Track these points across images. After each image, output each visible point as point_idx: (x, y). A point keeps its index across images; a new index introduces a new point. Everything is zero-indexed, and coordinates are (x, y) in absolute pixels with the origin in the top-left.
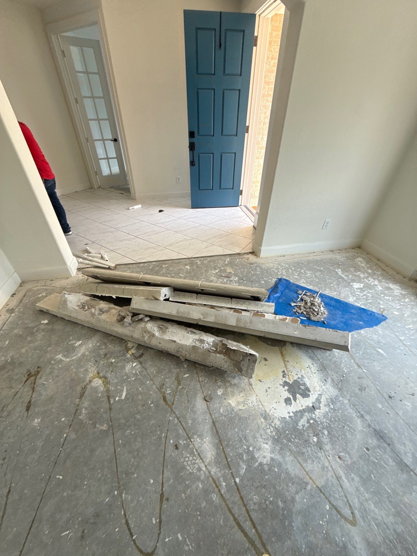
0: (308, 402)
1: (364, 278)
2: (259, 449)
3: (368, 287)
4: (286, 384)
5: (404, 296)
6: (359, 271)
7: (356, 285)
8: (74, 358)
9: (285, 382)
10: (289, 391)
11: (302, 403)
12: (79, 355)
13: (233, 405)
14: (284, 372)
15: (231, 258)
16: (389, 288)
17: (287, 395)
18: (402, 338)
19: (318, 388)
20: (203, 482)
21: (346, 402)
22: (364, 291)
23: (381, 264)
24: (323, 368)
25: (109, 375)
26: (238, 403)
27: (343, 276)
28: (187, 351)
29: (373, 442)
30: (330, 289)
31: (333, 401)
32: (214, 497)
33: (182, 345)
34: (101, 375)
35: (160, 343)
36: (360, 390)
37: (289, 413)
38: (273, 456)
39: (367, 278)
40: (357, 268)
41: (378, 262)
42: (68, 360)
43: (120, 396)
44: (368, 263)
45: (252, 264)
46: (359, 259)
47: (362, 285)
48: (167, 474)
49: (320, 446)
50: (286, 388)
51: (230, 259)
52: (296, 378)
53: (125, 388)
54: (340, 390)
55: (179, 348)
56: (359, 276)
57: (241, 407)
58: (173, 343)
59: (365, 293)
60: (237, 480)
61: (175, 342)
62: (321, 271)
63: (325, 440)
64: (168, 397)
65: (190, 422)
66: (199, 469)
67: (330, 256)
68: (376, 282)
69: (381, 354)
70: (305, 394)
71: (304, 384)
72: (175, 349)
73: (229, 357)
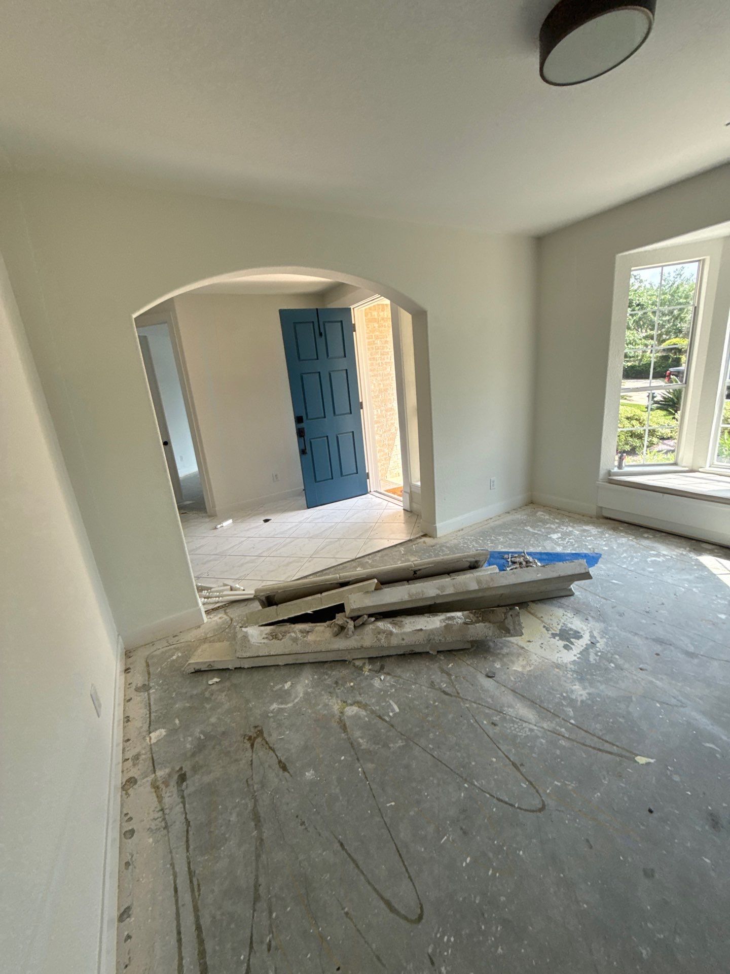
0: (586, 640)
1: (556, 528)
2: (572, 691)
3: (565, 535)
4: (554, 635)
5: (602, 533)
6: (548, 523)
7: (555, 536)
8: (296, 701)
9: (552, 634)
10: (561, 639)
11: (579, 645)
12: (301, 695)
13: (520, 669)
14: (544, 627)
15: (404, 546)
16: (585, 531)
17: (561, 643)
18: (624, 566)
19: (585, 628)
20: (543, 738)
21: (616, 629)
22: (565, 539)
23: (563, 512)
24: (577, 612)
25: (359, 698)
26: (524, 667)
27: (536, 532)
28: (441, 635)
29: (658, 648)
30: (532, 545)
31: (604, 633)
32: (563, 742)
33: (431, 630)
34: (349, 702)
35: (403, 639)
36: (620, 616)
37: (575, 655)
38: (587, 691)
39: (559, 527)
40: (544, 522)
41: (558, 511)
42: (290, 705)
43: (393, 710)
44: (550, 514)
45: (434, 546)
46: (539, 513)
47: (559, 535)
48: (503, 748)
49: (619, 667)
50: (557, 638)
51: (405, 548)
52: (559, 627)
53: (391, 701)
54: (604, 622)
55: (429, 635)
56: (550, 528)
57: (528, 669)
58: (420, 633)
59: (567, 539)
60: (572, 721)
61: (421, 630)
62: (511, 533)
63: (621, 662)
64: (447, 690)
65: (490, 700)
66: (531, 730)
67: (509, 518)
68: (570, 529)
69: (617, 584)
70: (578, 635)
71: (571, 629)
72: (425, 639)
73: (490, 622)
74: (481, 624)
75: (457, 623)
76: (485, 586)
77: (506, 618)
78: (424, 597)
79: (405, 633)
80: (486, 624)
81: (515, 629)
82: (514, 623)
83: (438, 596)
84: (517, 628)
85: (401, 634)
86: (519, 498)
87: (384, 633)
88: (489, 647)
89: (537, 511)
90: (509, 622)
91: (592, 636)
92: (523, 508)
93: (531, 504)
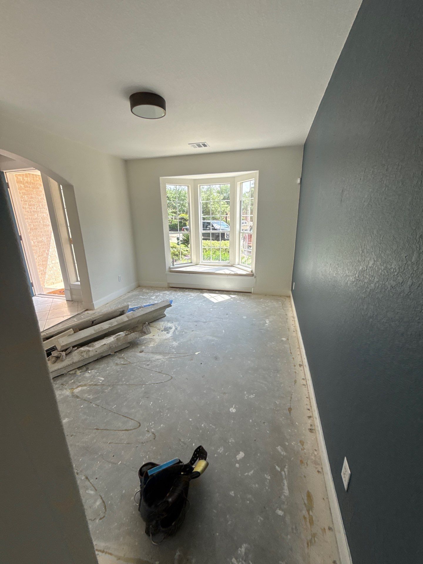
0: (174, 328)
1: (153, 295)
2: (173, 345)
4: (162, 331)
5: (171, 293)
6: (149, 293)
7: (153, 298)
9: (161, 331)
10: (165, 331)
11: (172, 331)
13: (153, 345)
14: (158, 329)
16: (165, 293)
17: (165, 332)
18: (181, 302)
19: (173, 325)
20: (167, 361)
21: (182, 322)
22: (157, 298)
23: (154, 288)
24: (168, 321)
25: (80, 384)
26: (154, 344)
27: (145, 297)
29: (196, 324)
30: (144, 303)
31: (179, 325)
32: (173, 359)
34: (75, 387)
36: (183, 318)
37: (171, 334)
38: (178, 343)
39: (154, 294)
40: (147, 293)
41: (152, 288)
44: (149, 290)
46: (144, 290)
47: (155, 297)
48: (154, 370)
49: (186, 333)
50: (164, 331)
52: (163, 328)
54: (178, 321)
56: (150, 295)
57: (156, 344)
59: (158, 298)
60: (175, 353)
62: (133, 300)
63: (186, 331)
64: (125, 363)
65: (144, 359)
66: (162, 361)
67: (130, 294)
68: (159, 294)
69: (180, 309)
70: (171, 328)
71: (168, 327)
73: (136, 331)
74: (133, 334)
75: (122, 336)
76: (131, 318)
77: (143, 328)
78: (103, 329)
79: (96, 348)
80: (135, 333)
81: (147, 331)
82: (146, 329)
83: (110, 327)
84: (148, 330)
85: (95, 349)
86: (133, 284)
87: (85, 352)
88: (138, 343)
89: (143, 290)
90: (145, 329)
91: (175, 326)
92: (136, 289)
93: (139, 288)
